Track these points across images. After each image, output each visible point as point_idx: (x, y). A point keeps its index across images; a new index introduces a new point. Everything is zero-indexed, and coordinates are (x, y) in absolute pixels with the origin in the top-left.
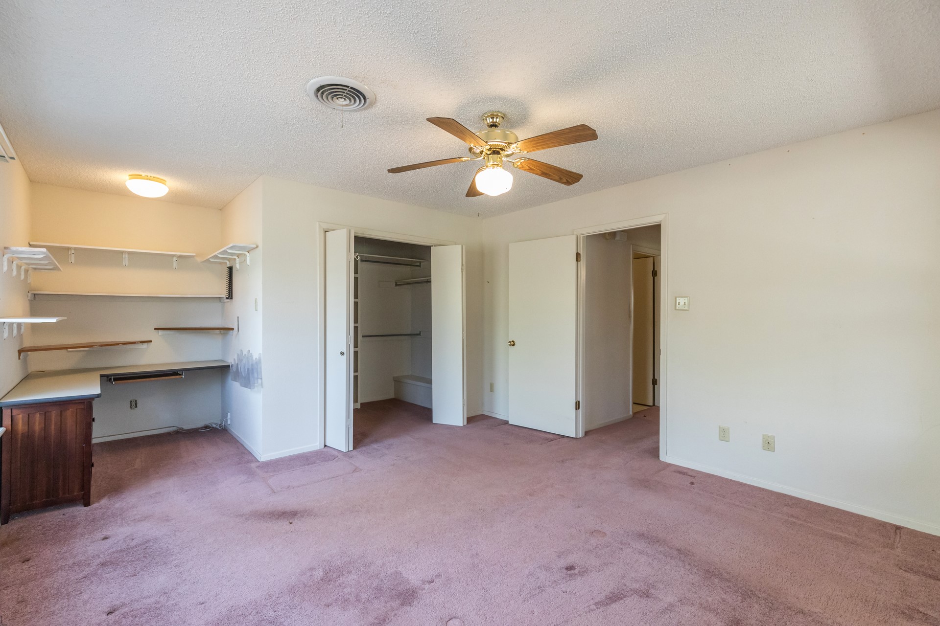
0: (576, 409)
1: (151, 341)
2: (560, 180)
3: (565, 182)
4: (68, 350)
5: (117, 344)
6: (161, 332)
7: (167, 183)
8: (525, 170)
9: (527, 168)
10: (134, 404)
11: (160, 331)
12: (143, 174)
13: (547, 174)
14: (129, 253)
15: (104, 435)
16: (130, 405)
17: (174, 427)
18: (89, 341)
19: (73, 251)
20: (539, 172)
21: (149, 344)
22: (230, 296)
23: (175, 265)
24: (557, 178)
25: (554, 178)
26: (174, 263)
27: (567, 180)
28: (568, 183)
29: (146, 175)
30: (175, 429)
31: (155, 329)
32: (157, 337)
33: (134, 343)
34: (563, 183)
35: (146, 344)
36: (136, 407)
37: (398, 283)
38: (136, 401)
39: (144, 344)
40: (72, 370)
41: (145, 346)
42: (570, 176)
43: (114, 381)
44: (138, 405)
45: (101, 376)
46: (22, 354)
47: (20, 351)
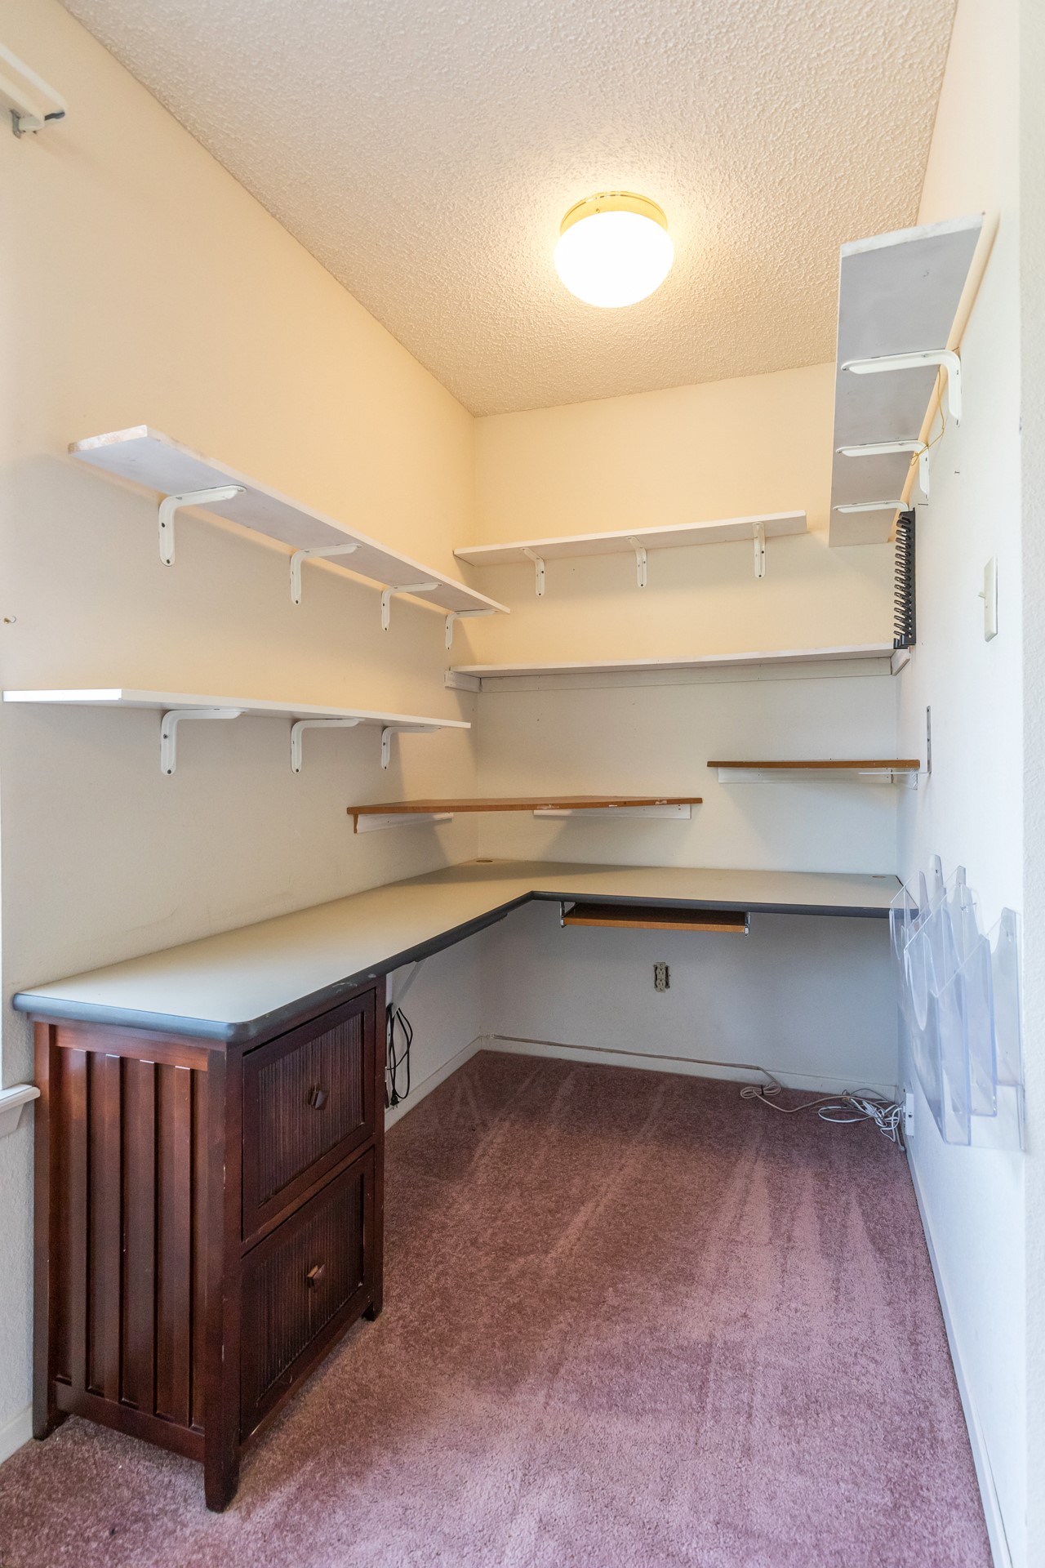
1: (699, 801)
4: (537, 812)
5: (603, 804)
6: (723, 774)
10: (662, 978)
11: (720, 770)
15: (602, 1047)
16: (654, 979)
17: (758, 1069)
19: (541, 566)
21: (696, 807)
22: (908, 636)
23: (758, 566)
26: (757, 560)
30: (761, 1076)
31: (711, 764)
32: (714, 787)
33: (651, 803)
35: (688, 806)
36: (668, 985)
38: (667, 968)
39: (680, 806)
40: (543, 863)
41: (684, 812)
43: (566, 915)
44: (670, 983)
45: (532, 896)
46: (361, 818)
47: (355, 812)
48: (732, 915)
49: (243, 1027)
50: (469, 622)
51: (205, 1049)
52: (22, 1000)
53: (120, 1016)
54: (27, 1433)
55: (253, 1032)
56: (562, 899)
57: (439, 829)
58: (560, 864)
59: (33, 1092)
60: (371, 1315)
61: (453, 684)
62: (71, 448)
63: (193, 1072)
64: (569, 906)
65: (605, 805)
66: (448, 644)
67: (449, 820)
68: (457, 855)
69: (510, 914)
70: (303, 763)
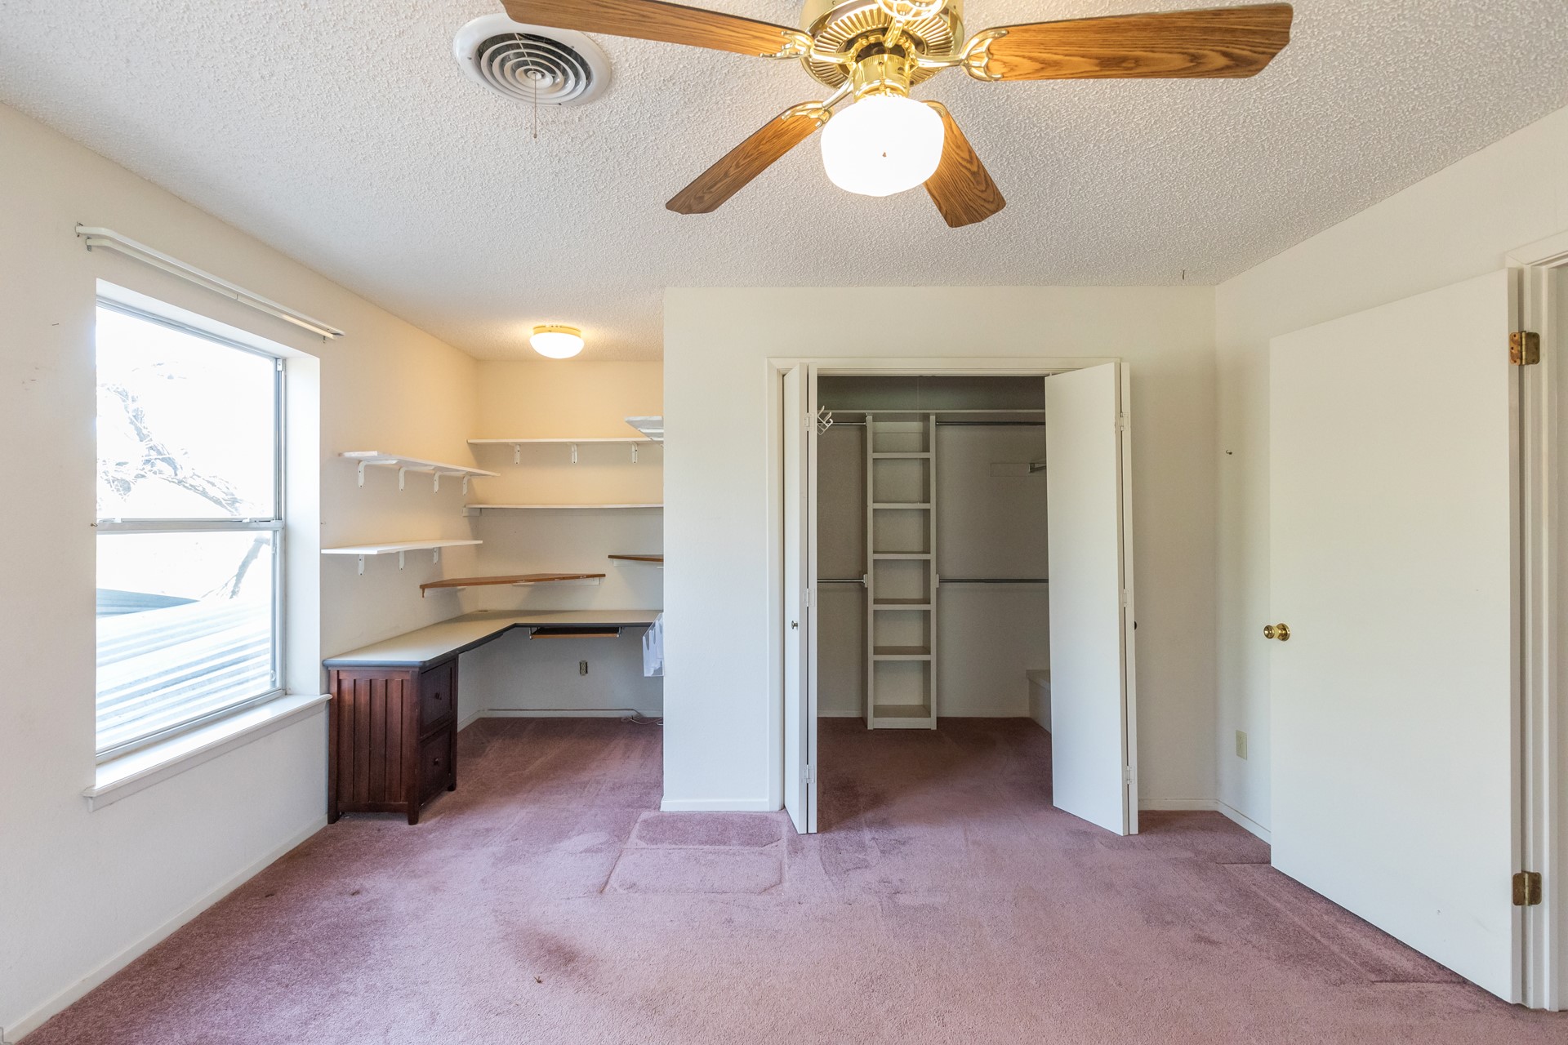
0: (1518, 900)
1: (604, 575)
2: (1195, 67)
3: (1228, 67)
4: (516, 584)
6: (616, 562)
7: (582, 334)
8: (1027, 76)
9: (1029, 66)
10: (584, 668)
11: (615, 560)
12: (548, 324)
13: (1124, 59)
14: (578, 444)
16: (581, 669)
17: (633, 710)
18: (534, 573)
19: (518, 448)
20: (1088, 65)
21: (602, 579)
23: (634, 457)
24: (1178, 61)
25: (1162, 68)
26: (633, 454)
27: (1225, 54)
28: (1243, 65)
29: (551, 324)
30: (633, 713)
31: (610, 557)
32: (611, 568)
33: (578, 577)
34: (1219, 72)
35: (598, 578)
36: (587, 672)
37: (1037, 466)
38: (586, 664)
39: (595, 578)
40: (518, 611)
41: (596, 581)
42: (1227, 31)
43: (532, 634)
44: (589, 671)
45: (515, 626)
46: (426, 590)
47: (423, 587)
48: (612, 629)
49: (425, 662)
50: (475, 481)
51: (408, 672)
52: (326, 662)
53: (374, 663)
54: (325, 823)
55: (428, 664)
56: (530, 626)
57: (459, 593)
58: (530, 611)
59: (329, 696)
60: (452, 788)
61: (467, 514)
62: (340, 455)
63: (402, 681)
64: (535, 629)
65: (553, 579)
66: (465, 492)
67: (463, 589)
68: (468, 609)
69: (505, 634)
70: (405, 564)
